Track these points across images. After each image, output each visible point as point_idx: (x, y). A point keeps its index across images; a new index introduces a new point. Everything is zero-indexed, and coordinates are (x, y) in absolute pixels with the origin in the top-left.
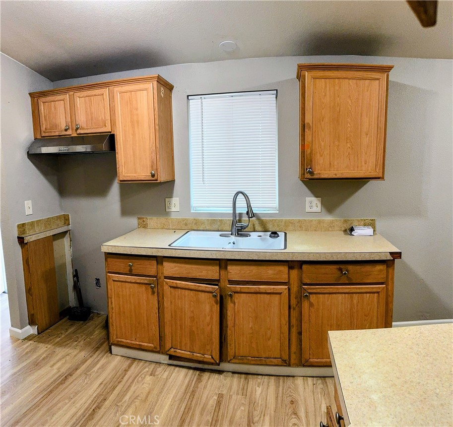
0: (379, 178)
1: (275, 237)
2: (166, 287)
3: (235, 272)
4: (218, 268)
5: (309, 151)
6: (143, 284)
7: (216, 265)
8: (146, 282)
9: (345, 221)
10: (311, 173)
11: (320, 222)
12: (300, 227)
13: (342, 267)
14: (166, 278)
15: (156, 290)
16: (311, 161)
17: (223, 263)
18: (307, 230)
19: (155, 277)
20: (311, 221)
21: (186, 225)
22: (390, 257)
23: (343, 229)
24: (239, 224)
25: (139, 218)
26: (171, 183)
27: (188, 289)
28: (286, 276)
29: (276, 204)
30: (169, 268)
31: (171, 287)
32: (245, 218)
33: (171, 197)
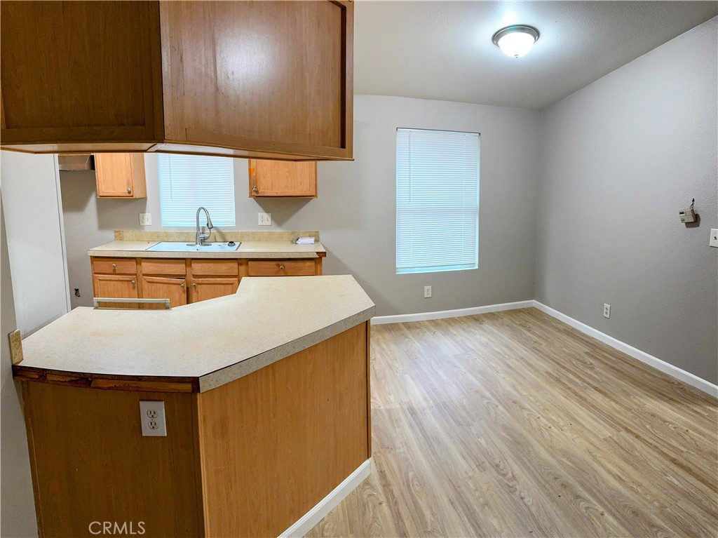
0: (313, 196)
1: (232, 245)
2: (144, 283)
3: (197, 268)
4: (184, 265)
5: (254, 174)
6: (125, 281)
7: (183, 263)
8: (128, 279)
9: (293, 233)
10: (257, 192)
11: (270, 234)
12: (254, 238)
13: (279, 263)
14: (144, 275)
15: (136, 285)
16: (257, 182)
17: (188, 261)
18: (259, 240)
19: (136, 275)
20: (263, 233)
21: (158, 237)
22: (317, 256)
23: (291, 240)
24: (202, 236)
25: (116, 232)
26: (143, 200)
27: (162, 283)
28: (237, 271)
29: (234, 219)
30: (147, 267)
31: (148, 282)
32: (207, 231)
33: (144, 212)
